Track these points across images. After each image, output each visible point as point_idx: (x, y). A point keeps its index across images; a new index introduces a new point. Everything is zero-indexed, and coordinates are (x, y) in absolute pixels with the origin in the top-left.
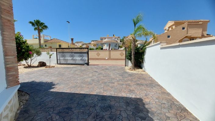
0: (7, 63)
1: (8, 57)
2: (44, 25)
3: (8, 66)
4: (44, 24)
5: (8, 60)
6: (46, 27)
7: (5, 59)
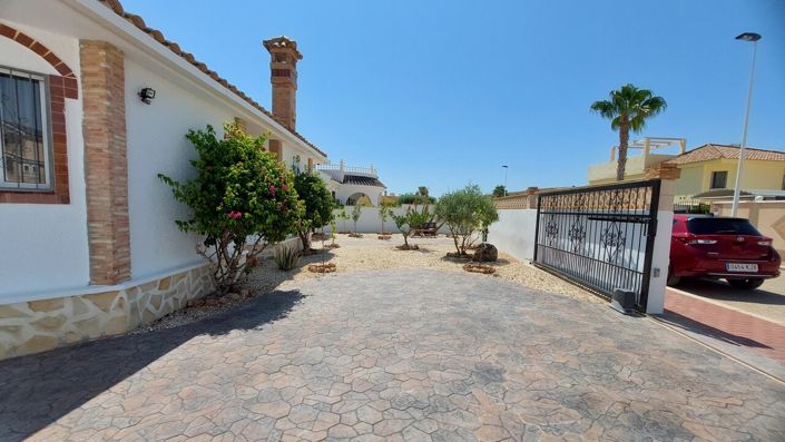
0: (94, 236)
1: (93, 225)
2: (647, 98)
3: (93, 242)
4: (648, 93)
5: (94, 230)
6: (655, 104)
7: (89, 227)
